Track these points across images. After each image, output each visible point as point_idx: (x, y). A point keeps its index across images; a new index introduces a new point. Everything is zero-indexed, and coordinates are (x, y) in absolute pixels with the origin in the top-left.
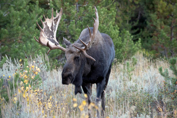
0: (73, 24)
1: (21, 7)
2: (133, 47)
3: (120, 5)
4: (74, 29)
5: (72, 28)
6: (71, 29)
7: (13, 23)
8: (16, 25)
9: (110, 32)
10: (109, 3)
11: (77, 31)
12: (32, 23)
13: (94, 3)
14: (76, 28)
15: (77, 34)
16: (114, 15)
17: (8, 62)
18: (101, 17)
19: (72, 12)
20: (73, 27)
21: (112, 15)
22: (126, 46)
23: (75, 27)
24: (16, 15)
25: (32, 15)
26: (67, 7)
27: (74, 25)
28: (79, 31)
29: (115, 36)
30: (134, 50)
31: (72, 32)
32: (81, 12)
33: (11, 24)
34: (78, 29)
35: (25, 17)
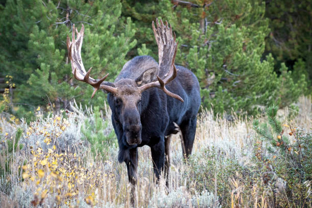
0: (194, 52)
1: (102, 28)
2: (293, 89)
3: (296, 21)
4: (196, 59)
5: (192, 58)
6: (191, 60)
7: (89, 52)
8: (94, 55)
9: (254, 64)
10: (256, 19)
11: (200, 63)
12: (119, 51)
13: (231, 20)
14: (199, 58)
15: (200, 68)
16: (262, 37)
17: (78, 111)
18: (239, 42)
19: (193, 33)
20: (194, 56)
21: (259, 38)
22: (280, 87)
23: (197, 57)
24: (94, 39)
25: (120, 39)
26: (186, 27)
27: (196, 54)
28: (204, 63)
29: (261, 71)
30: (294, 93)
31: (192, 64)
32: (208, 33)
33: (87, 53)
34: (201, 60)
35: (110, 42)
